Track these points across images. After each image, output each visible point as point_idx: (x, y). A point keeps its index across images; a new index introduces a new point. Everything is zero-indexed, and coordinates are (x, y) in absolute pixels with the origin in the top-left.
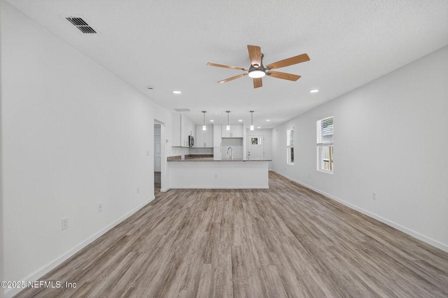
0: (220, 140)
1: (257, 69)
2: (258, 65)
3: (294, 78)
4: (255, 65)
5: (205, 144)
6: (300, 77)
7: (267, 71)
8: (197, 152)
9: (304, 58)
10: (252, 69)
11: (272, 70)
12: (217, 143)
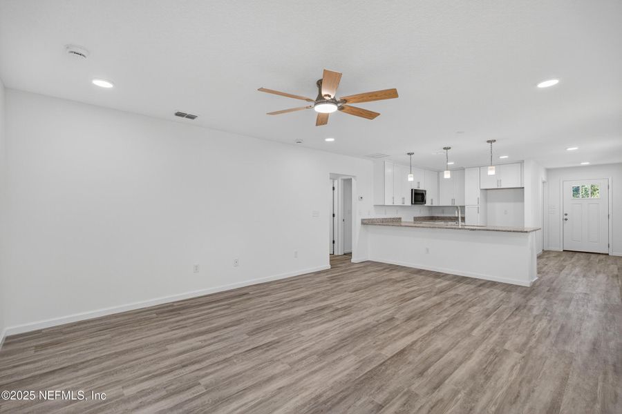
0: (478, 194)
1: (328, 102)
2: (330, 96)
3: (371, 115)
4: (326, 95)
5: (453, 200)
6: (379, 114)
7: (339, 105)
8: (443, 213)
9: (392, 94)
10: (320, 99)
11: (347, 104)
12: (471, 198)
